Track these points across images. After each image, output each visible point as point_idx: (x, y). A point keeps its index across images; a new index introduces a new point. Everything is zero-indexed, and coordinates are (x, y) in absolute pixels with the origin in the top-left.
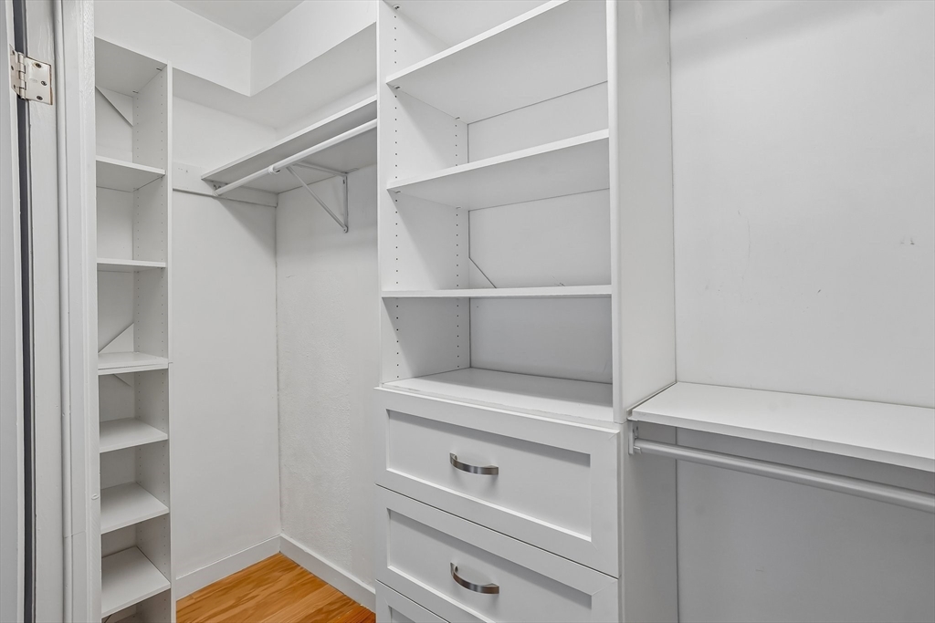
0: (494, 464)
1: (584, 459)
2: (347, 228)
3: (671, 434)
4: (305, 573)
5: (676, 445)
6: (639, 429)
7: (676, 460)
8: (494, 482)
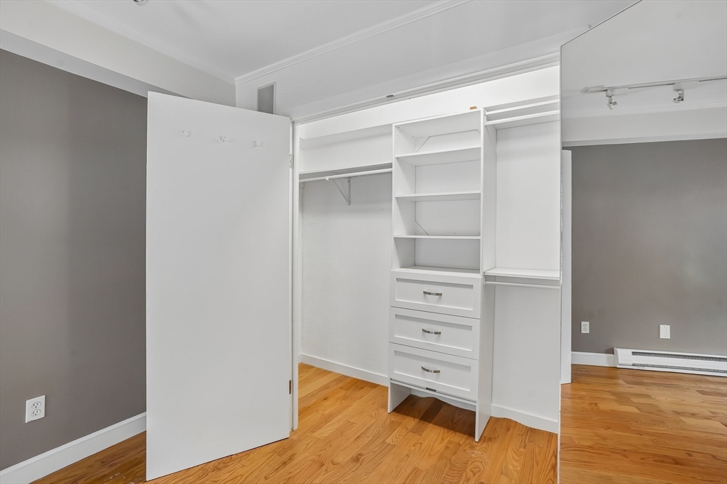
0: (440, 292)
1: (471, 287)
2: (350, 203)
3: (494, 278)
4: (318, 369)
5: (495, 281)
6: (487, 277)
7: (495, 285)
8: (440, 298)
